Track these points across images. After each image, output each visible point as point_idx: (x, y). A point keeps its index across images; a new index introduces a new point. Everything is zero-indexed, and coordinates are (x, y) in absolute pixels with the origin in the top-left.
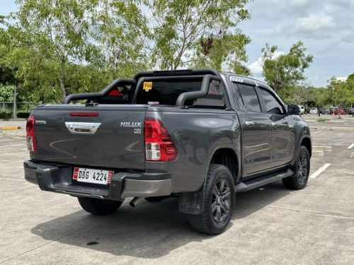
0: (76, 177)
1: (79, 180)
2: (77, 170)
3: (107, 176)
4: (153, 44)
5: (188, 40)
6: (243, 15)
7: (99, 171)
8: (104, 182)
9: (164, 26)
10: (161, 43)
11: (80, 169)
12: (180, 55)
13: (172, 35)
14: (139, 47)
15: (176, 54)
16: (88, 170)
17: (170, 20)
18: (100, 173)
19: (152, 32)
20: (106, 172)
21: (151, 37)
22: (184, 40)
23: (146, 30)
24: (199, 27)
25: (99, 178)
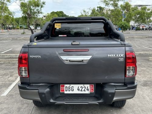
0: (63, 91)
1: (66, 92)
2: (64, 86)
3: (89, 88)
7: (82, 85)
8: (87, 92)
11: (66, 85)
16: (72, 85)
18: (83, 87)
20: (88, 86)
25: (83, 90)
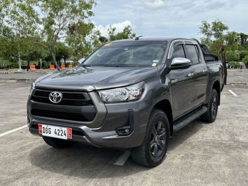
4: (42, 27)
5: (62, 26)
6: (90, 14)
9: (48, 18)
10: (47, 27)
12: (58, 34)
13: (52, 23)
14: (34, 28)
15: (55, 33)
17: (51, 15)
19: (41, 20)
21: (40, 23)
22: (60, 25)
23: (38, 20)
24: (68, 19)
